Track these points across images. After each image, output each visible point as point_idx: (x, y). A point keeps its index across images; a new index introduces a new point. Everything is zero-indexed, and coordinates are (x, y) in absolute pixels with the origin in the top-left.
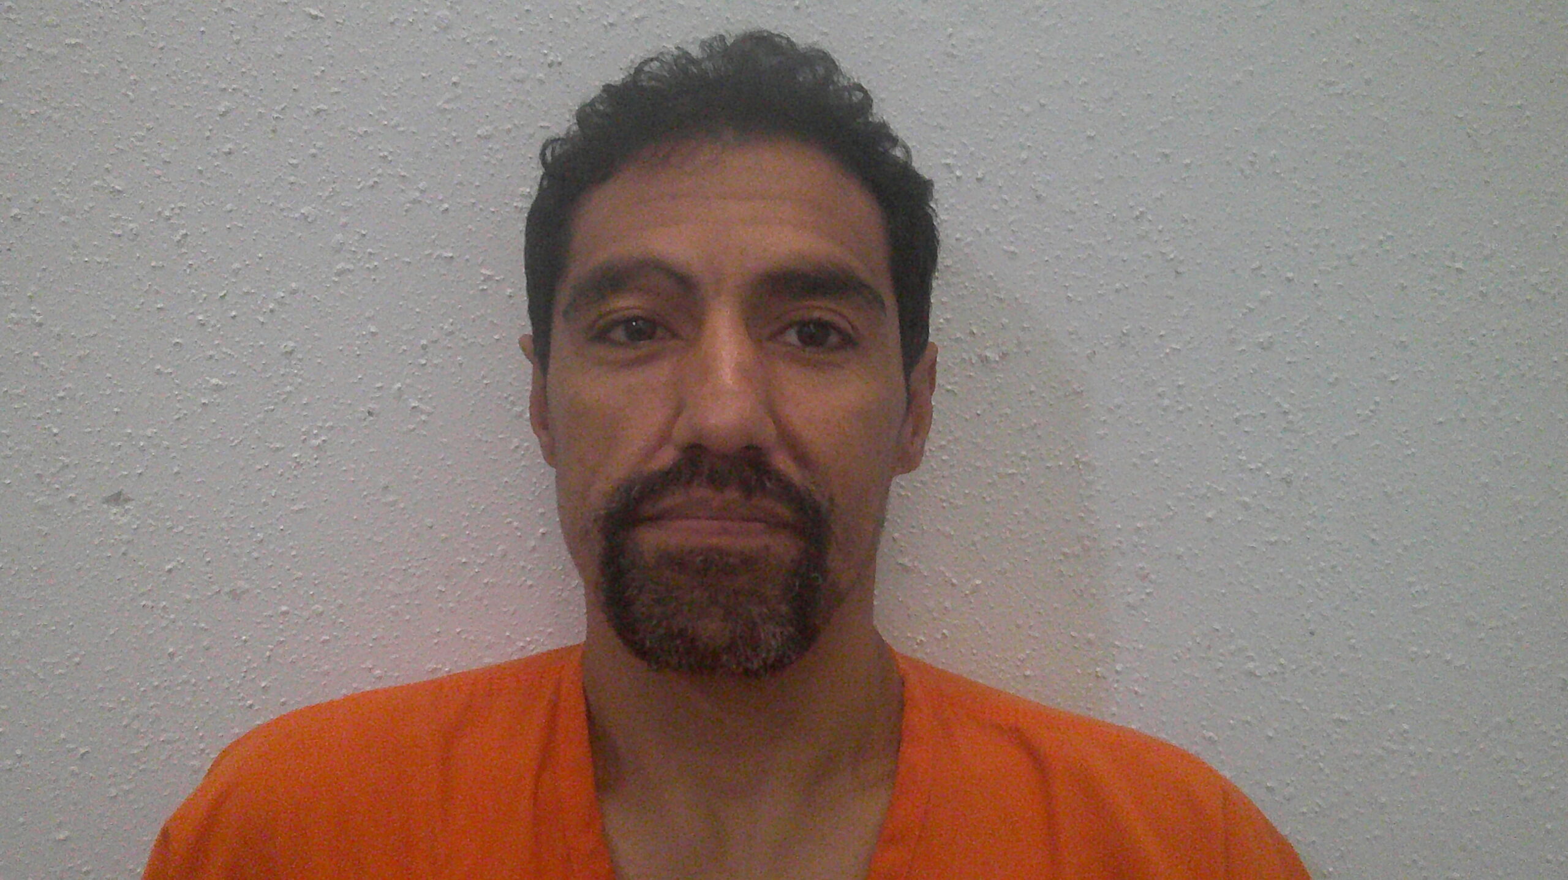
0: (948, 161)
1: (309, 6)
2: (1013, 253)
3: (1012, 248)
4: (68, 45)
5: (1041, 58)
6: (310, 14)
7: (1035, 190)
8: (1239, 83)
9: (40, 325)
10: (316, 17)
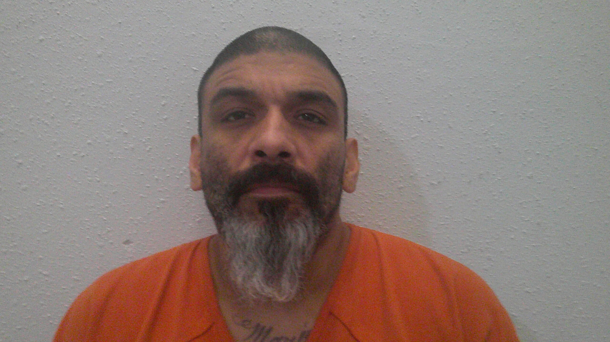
0: (418, 115)
1: (193, 67)
2: (442, 147)
3: (441, 145)
4: (108, 82)
5: (450, 79)
6: (194, 69)
7: (449, 125)
8: (519, 86)
9: (99, 181)
10: (196, 70)
